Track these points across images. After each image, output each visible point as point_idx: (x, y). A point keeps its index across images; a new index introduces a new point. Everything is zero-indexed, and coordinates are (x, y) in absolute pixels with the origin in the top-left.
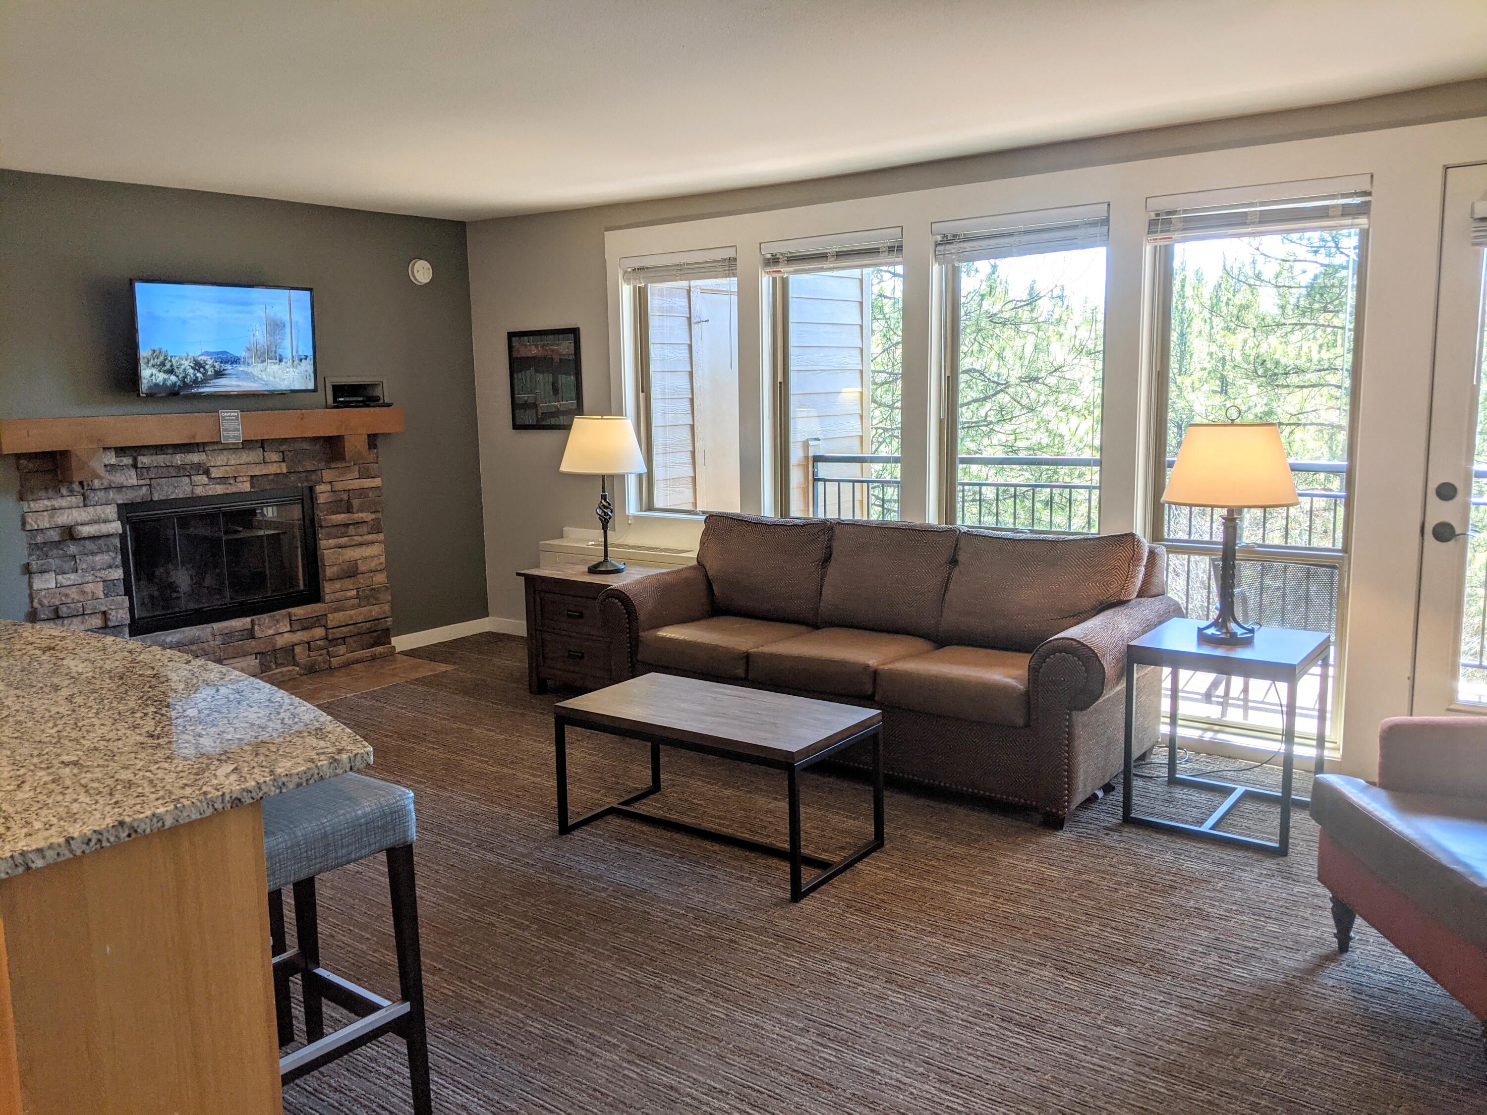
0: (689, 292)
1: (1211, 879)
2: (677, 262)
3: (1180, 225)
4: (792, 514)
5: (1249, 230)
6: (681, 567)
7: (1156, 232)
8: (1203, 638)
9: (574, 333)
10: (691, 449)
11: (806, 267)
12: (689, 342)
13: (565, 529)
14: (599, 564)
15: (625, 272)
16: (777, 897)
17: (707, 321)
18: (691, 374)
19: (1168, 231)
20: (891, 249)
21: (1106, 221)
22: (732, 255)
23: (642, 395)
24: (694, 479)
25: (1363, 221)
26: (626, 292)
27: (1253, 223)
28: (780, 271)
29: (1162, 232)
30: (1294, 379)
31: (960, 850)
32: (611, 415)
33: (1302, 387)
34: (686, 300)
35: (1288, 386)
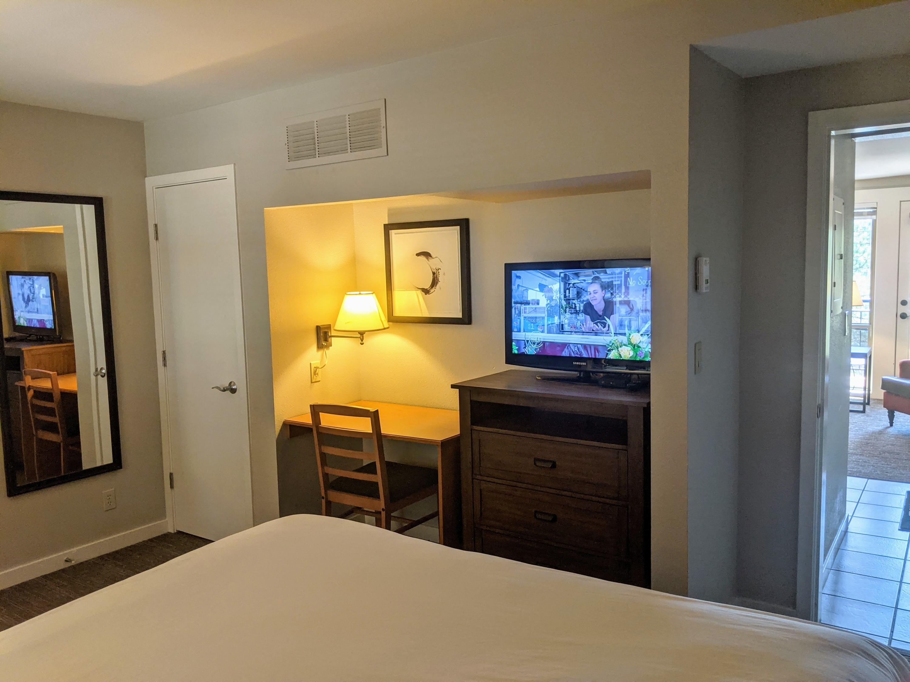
25: (874, 217)
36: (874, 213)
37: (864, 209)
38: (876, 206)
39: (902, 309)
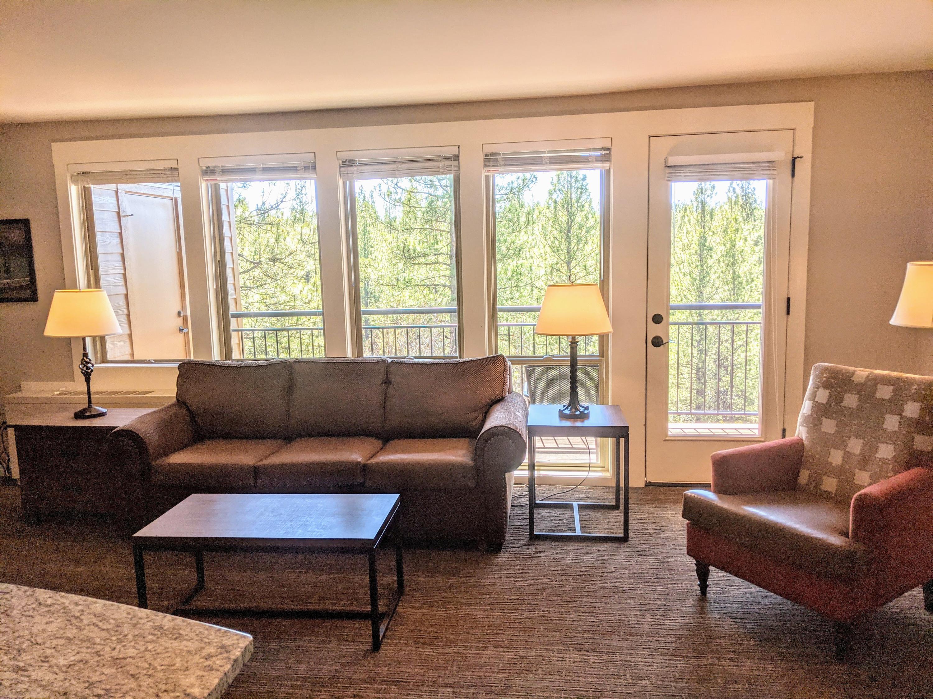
0: (117, 192)
1: (605, 565)
2: (122, 169)
3: (503, 163)
4: (234, 357)
5: (544, 167)
6: (166, 405)
7: (489, 166)
8: (563, 416)
9: (26, 223)
10: (126, 312)
11: (239, 178)
12: (119, 231)
13: (22, 383)
14: (85, 410)
15: (72, 176)
16: (362, 650)
17: (132, 215)
18: (123, 255)
19: (497, 166)
20: (306, 168)
21: (457, 157)
22: (174, 166)
23: (91, 272)
24: (130, 336)
25: (606, 165)
26: (74, 191)
27: (546, 163)
28: (216, 180)
29: (493, 166)
30: (422, 260)
31: (454, 580)
32: (65, 289)
33: (427, 264)
34: (115, 199)
35: (419, 264)
36: (607, 158)
37: (589, 150)
38: (609, 146)
39: (655, 330)
